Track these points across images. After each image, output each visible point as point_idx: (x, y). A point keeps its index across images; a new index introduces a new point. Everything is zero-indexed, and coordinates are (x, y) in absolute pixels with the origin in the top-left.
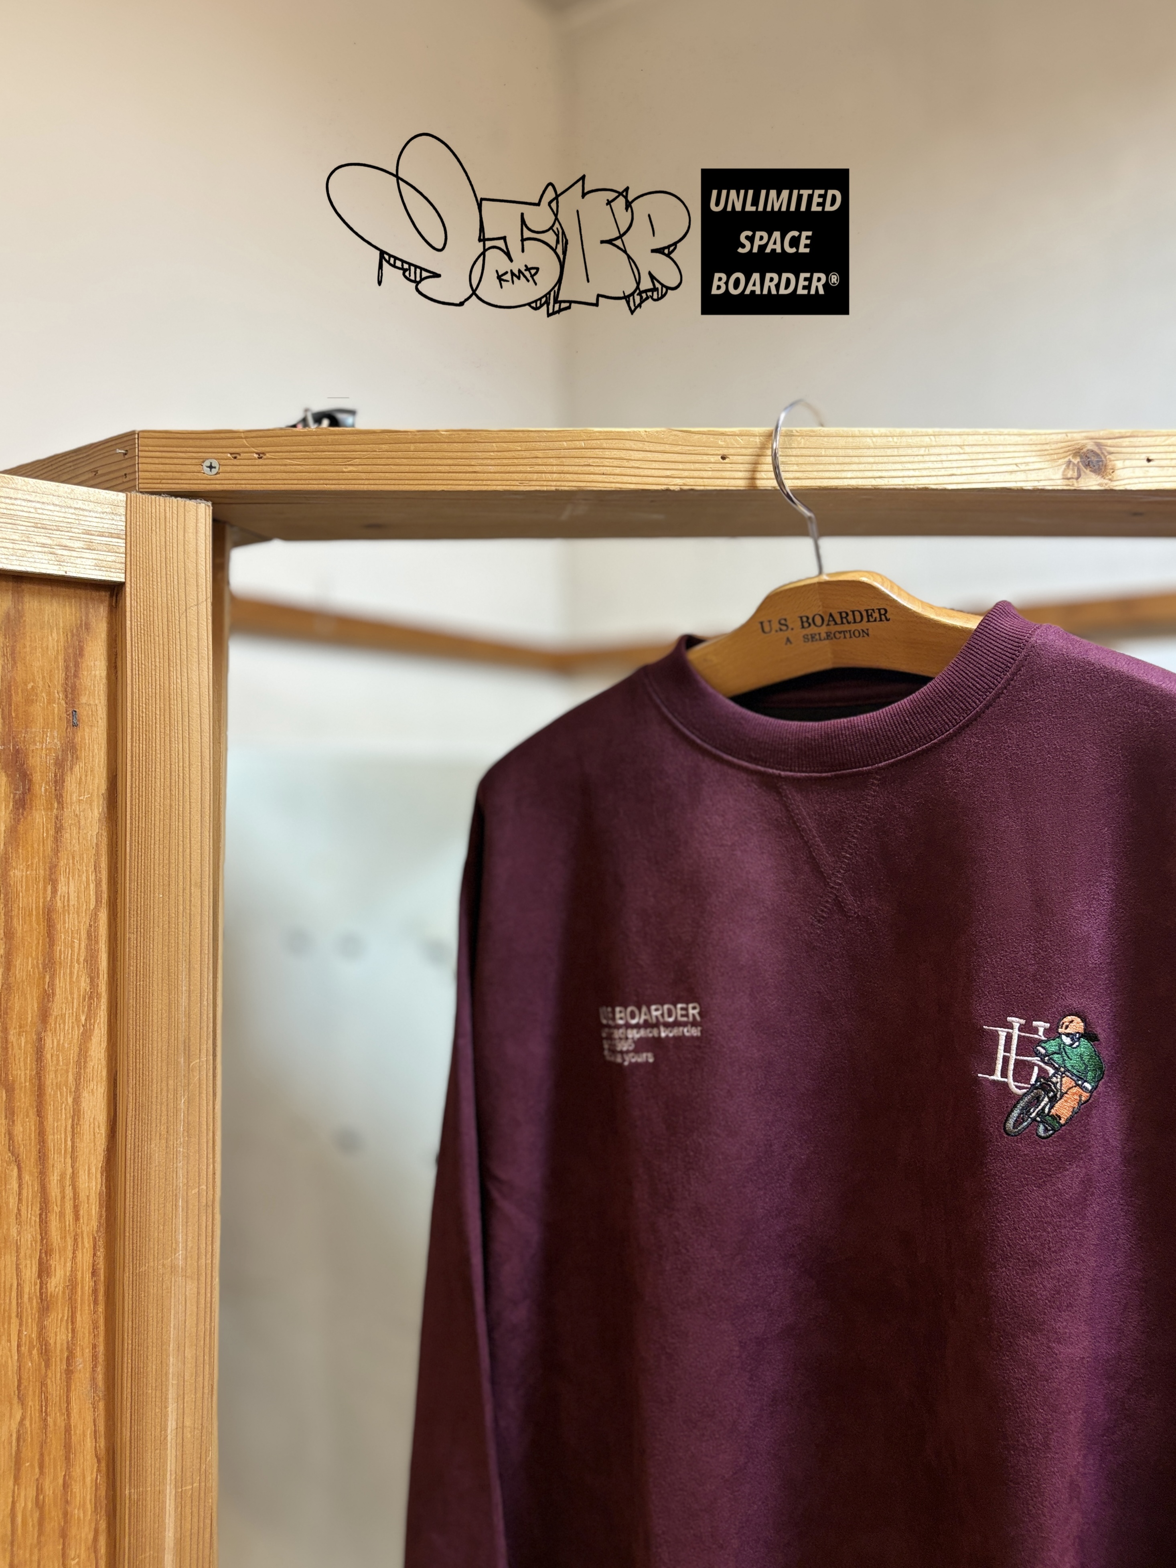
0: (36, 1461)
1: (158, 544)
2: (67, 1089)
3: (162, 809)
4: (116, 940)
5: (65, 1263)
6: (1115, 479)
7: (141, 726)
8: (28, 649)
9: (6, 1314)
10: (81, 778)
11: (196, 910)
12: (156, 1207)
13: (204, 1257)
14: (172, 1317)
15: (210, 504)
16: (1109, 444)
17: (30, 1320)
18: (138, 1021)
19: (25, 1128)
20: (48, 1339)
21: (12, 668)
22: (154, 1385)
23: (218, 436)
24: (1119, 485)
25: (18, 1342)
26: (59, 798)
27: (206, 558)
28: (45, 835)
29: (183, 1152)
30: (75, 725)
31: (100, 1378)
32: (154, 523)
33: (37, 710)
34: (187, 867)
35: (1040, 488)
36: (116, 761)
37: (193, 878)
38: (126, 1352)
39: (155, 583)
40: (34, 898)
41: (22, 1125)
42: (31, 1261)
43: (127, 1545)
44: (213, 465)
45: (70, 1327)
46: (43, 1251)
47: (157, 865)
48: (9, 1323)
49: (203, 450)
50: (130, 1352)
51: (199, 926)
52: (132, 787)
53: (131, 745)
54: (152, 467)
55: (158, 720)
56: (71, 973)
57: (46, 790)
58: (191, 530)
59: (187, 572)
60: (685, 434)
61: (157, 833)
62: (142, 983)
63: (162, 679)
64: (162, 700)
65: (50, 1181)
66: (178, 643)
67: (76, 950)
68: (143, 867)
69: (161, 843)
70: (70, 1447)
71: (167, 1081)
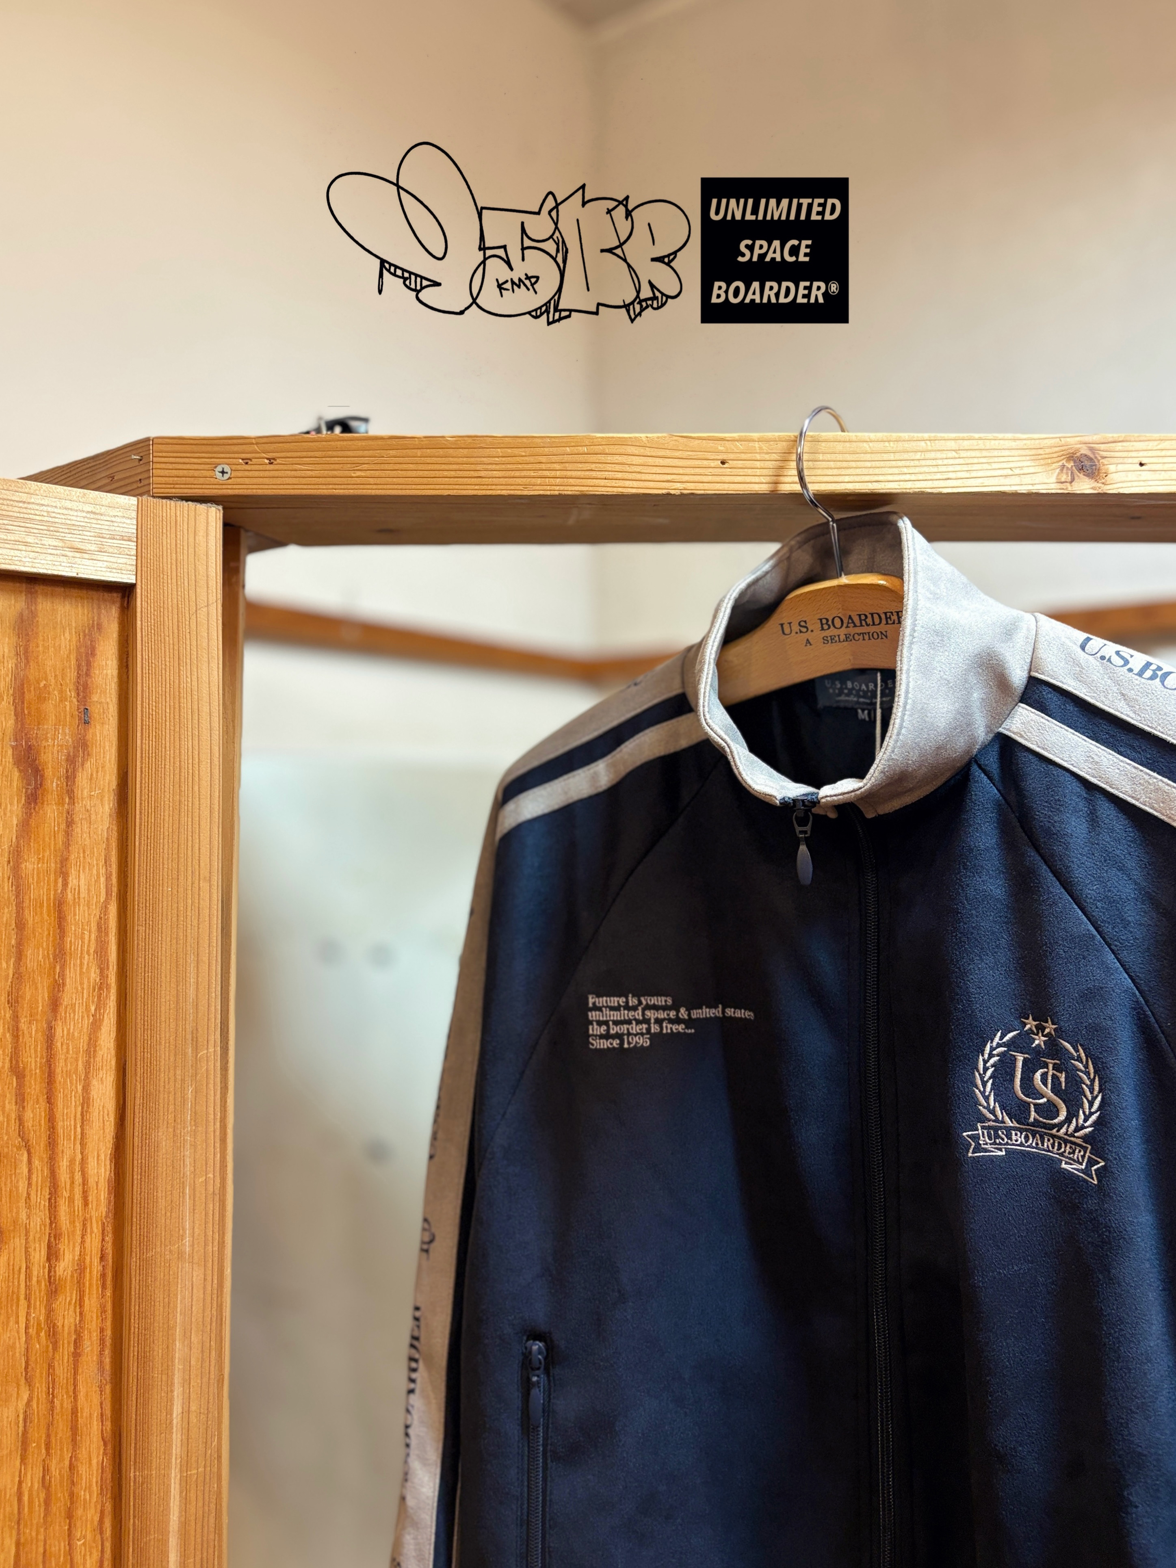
0: (43, 1441)
1: (169, 547)
2: (77, 1077)
3: (171, 804)
4: (126, 932)
5: (74, 1247)
6: (1108, 483)
7: (151, 724)
8: (41, 649)
9: (15, 1296)
10: (92, 775)
11: (205, 904)
12: (163, 1194)
13: (211, 1244)
14: (179, 1302)
15: (220, 508)
16: (1102, 449)
17: (38, 1303)
18: (146, 1012)
19: (35, 1114)
20: (56, 1322)
21: (26, 666)
22: (160, 1369)
23: (230, 442)
24: (1112, 489)
25: (26, 1324)
26: (71, 793)
27: (216, 561)
28: (56, 829)
29: (191, 1141)
30: (87, 723)
31: (107, 1360)
32: (165, 527)
33: (49, 707)
34: (196, 862)
35: (1034, 491)
36: (127, 758)
37: (202, 872)
38: (132, 1336)
39: (165, 585)
40: (45, 890)
41: (32, 1112)
42: (40, 1244)
43: (131, 1527)
44: (225, 470)
45: (78, 1310)
46: (52, 1235)
47: (166, 859)
48: (18, 1306)
49: (215, 455)
50: (136, 1336)
51: (207, 919)
52: (141, 783)
53: (141, 742)
54: (166, 473)
55: (168, 718)
56: (81, 964)
57: (57, 785)
58: (201, 533)
59: (197, 573)
60: (685, 439)
61: (166, 828)
62: (150, 974)
63: (172, 678)
64: (172, 698)
65: (59, 1166)
66: (188, 643)
67: (86, 942)
68: (152, 861)
69: (170, 837)
70: (77, 1429)
71: (175, 1071)
